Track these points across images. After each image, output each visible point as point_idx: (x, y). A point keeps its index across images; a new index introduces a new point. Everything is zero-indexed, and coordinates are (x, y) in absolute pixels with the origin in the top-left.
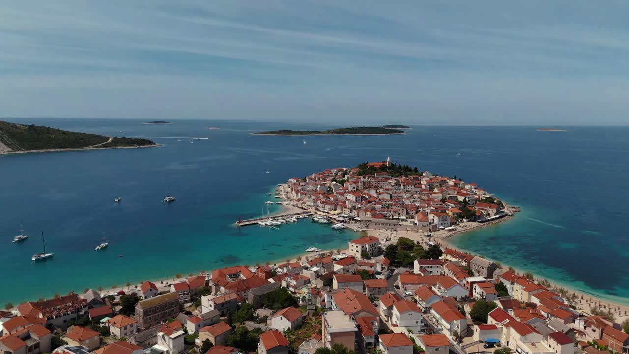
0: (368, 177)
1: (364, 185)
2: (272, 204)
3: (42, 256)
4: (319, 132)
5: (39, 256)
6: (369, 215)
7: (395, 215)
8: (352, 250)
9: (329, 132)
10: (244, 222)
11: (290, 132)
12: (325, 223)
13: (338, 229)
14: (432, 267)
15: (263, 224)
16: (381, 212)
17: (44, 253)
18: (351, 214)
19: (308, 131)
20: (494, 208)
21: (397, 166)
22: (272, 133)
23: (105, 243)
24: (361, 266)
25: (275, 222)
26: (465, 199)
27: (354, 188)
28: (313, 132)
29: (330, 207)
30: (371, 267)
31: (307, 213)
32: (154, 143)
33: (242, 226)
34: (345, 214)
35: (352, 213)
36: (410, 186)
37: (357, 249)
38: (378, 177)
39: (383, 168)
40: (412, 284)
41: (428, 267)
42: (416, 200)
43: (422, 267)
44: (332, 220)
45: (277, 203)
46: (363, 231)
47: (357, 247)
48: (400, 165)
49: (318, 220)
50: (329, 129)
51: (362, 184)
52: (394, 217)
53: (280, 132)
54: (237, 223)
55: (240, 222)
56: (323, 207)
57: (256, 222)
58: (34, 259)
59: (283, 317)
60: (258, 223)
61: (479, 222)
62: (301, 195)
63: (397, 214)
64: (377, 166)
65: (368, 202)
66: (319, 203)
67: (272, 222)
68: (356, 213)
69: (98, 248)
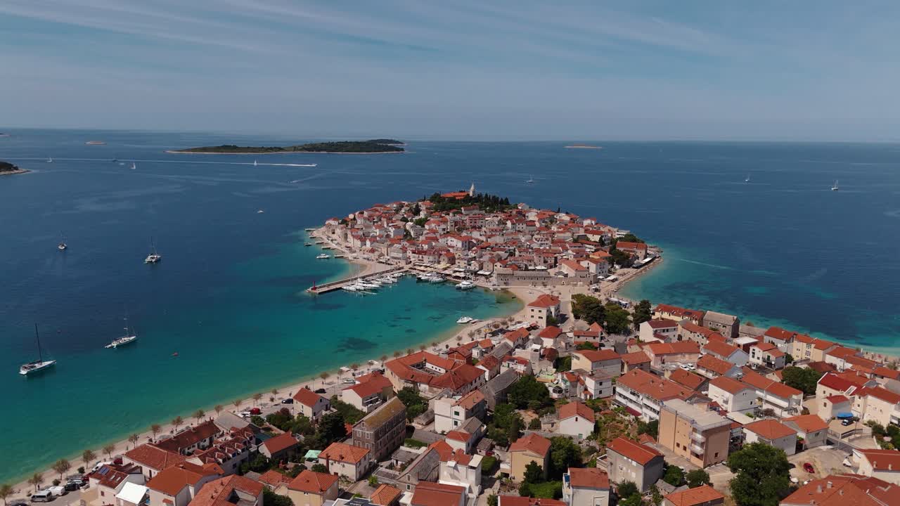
0: (454, 213)
1: (456, 225)
2: (328, 258)
3: (38, 366)
4: (280, 149)
5: (32, 367)
6: (499, 266)
7: (530, 265)
8: (532, 316)
9: (295, 149)
10: (320, 287)
11: (234, 148)
12: (439, 283)
13: (466, 289)
14: (667, 331)
15: (352, 288)
16: (513, 262)
17: (40, 362)
18: (468, 267)
19: (263, 148)
20: (642, 249)
21: (484, 196)
22: (205, 149)
23: (130, 336)
24: (579, 337)
25: (370, 285)
26: (601, 239)
27: (444, 230)
28: (271, 149)
29: (431, 258)
30: (594, 338)
31: (399, 269)
32: (16, 168)
33: (320, 293)
34: (459, 267)
35: (470, 265)
36: (521, 224)
37: (540, 315)
38: (467, 212)
39: (468, 201)
40: (668, 354)
41: (664, 331)
42: (543, 242)
43: (656, 331)
44: (448, 278)
45: (336, 257)
46: (502, 289)
47: (540, 311)
48: (486, 195)
49: (427, 278)
50: (296, 145)
51: (453, 224)
52: (530, 268)
53: (217, 149)
54: (310, 289)
55: (315, 289)
56: (420, 258)
57: (338, 286)
58: (23, 372)
59: (579, 418)
60: (341, 288)
61: (634, 268)
62: (371, 244)
63: (532, 263)
64: (459, 198)
65: (482, 248)
66: (409, 253)
67: (365, 285)
68: (477, 265)
69: (114, 344)
